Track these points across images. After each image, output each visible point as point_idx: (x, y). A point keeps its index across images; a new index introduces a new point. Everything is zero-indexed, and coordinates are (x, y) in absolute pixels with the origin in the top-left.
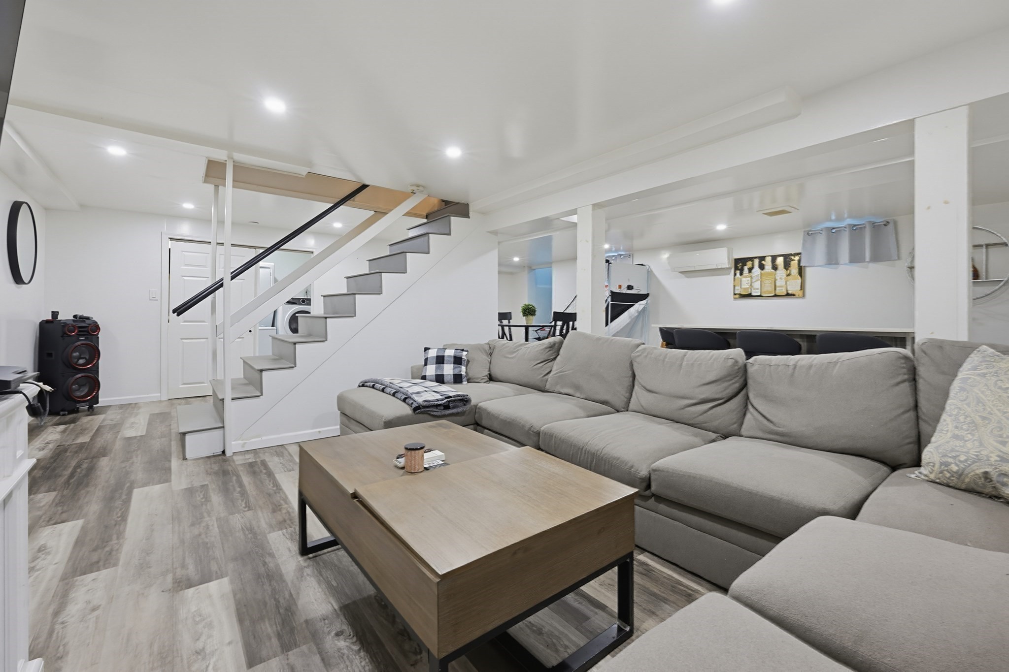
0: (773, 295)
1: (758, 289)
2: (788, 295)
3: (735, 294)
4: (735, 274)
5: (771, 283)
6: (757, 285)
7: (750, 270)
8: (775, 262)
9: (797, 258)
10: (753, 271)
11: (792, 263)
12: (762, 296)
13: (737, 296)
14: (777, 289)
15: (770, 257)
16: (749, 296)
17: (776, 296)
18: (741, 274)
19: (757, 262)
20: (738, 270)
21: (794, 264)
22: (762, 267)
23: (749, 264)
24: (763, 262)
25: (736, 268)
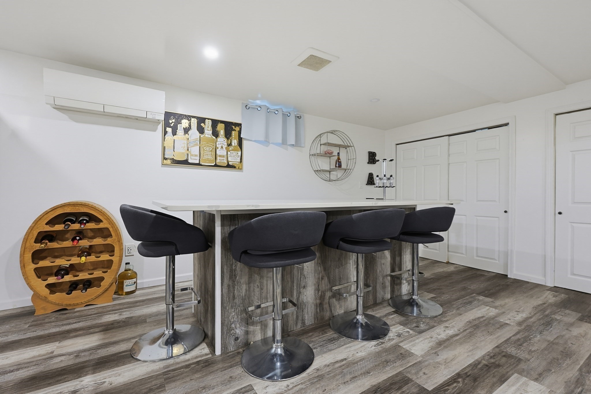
0: (213, 164)
1: (196, 156)
2: (229, 166)
3: (165, 159)
4: (166, 133)
5: (212, 151)
6: (195, 150)
7: (186, 131)
8: (217, 128)
9: (237, 129)
10: (190, 132)
11: (233, 132)
12: (201, 165)
13: (169, 162)
14: (218, 158)
15: (210, 121)
16: (185, 162)
17: (216, 166)
18: (174, 133)
19: (194, 121)
20: (170, 127)
21: (234, 134)
22: (201, 130)
23: (185, 123)
24: (202, 124)
25: (167, 124)
